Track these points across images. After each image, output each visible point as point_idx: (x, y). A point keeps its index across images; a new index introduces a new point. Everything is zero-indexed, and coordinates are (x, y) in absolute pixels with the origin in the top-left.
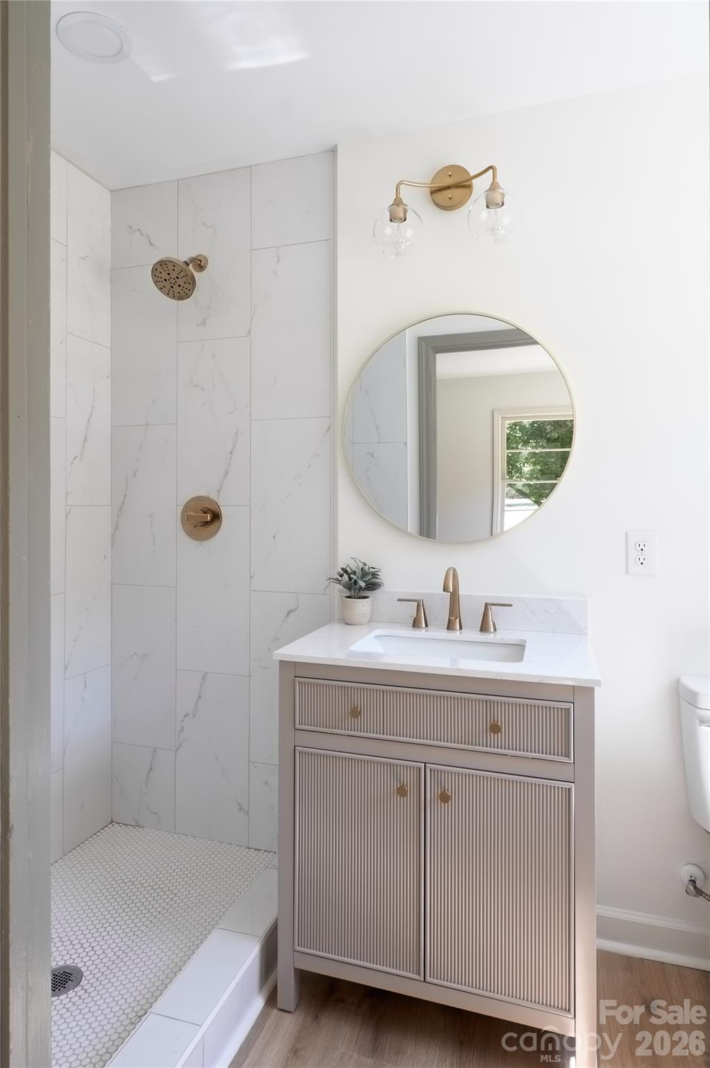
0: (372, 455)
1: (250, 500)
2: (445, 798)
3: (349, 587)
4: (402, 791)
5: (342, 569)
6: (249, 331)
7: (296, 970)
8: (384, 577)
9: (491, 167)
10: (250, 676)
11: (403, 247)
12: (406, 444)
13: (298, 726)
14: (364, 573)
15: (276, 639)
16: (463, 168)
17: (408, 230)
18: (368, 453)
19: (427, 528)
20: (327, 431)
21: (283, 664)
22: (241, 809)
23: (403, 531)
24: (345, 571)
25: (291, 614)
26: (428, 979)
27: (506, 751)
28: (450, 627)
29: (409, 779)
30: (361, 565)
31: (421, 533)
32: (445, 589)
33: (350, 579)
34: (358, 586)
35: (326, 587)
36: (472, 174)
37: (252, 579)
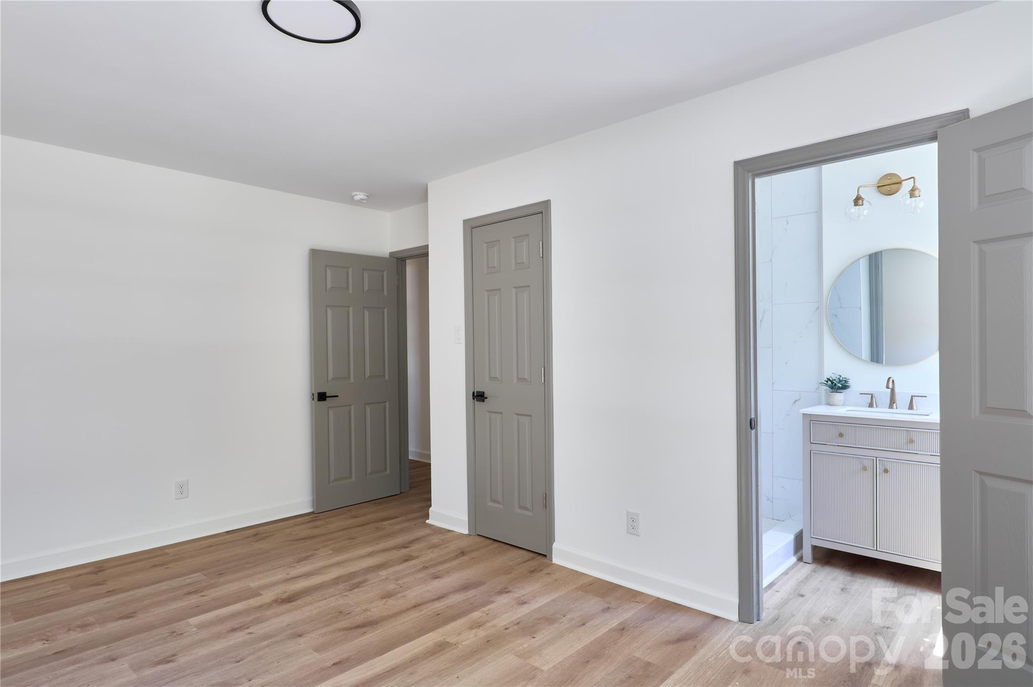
0: (836, 316)
1: (772, 345)
2: (886, 471)
3: (832, 388)
4: (865, 469)
5: (827, 379)
6: (771, 260)
7: (812, 545)
8: (851, 383)
9: (913, 178)
10: (773, 433)
11: (862, 218)
12: (860, 308)
13: (812, 442)
14: (840, 381)
15: (788, 415)
16: (898, 176)
17: (864, 210)
18: (833, 315)
19: (876, 357)
20: (817, 309)
21: (804, 415)
22: (768, 500)
23: (859, 358)
24: (829, 379)
25: (797, 402)
26: (878, 549)
27: (917, 452)
28: (891, 407)
29: (868, 464)
30: (838, 377)
31: (872, 360)
32: (888, 387)
33: (832, 383)
34: (837, 387)
35: (817, 389)
36: (903, 179)
37: (774, 384)
